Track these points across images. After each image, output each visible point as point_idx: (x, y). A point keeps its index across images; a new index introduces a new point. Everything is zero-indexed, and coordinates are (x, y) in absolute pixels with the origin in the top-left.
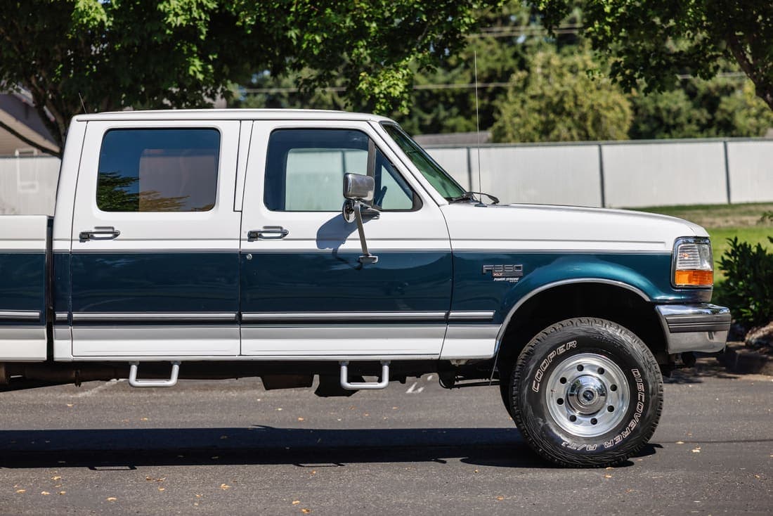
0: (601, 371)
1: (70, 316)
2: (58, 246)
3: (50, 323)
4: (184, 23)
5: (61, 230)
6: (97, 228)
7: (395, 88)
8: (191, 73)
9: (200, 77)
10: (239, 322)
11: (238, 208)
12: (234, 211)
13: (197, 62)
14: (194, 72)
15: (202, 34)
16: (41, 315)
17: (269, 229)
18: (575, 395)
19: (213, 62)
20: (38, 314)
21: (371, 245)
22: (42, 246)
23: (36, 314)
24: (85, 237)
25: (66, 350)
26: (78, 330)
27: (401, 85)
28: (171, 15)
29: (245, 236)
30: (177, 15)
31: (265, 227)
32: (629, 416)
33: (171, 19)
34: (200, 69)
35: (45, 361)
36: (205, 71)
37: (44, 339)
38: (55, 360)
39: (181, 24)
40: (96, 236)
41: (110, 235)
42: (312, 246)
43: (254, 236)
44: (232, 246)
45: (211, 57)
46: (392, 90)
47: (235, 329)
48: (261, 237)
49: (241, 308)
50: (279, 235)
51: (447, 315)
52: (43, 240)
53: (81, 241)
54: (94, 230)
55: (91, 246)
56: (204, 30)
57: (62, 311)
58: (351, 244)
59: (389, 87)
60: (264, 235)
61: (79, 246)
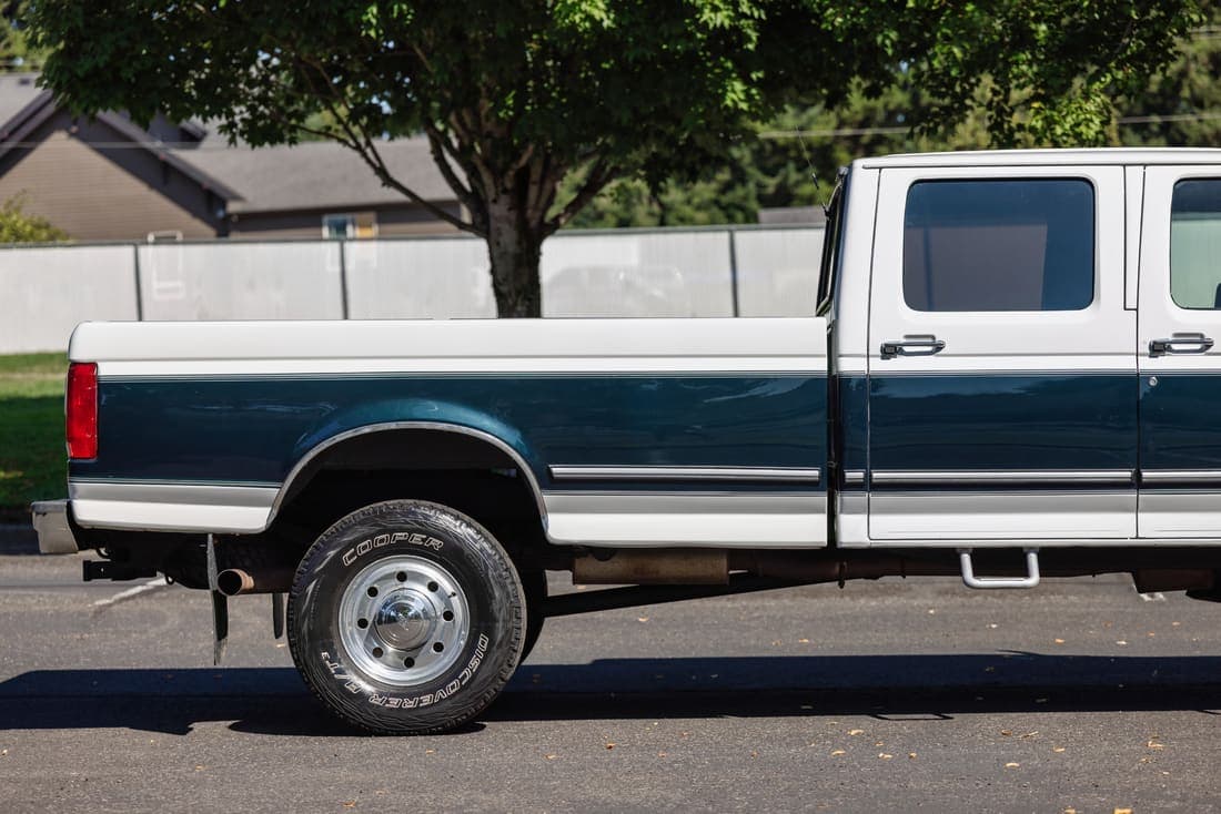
1: (868, 476)
2: (847, 366)
3: (833, 484)
4: (727, 23)
5: (850, 340)
6: (907, 337)
7: (1088, 126)
8: (729, 102)
9: (744, 106)
10: (1138, 484)
11: (1131, 304)
12: (1125, 309)
13: (738, 86)
14: (733, 101)
15: (750, 40)
16: (821, 476)
17: (1183, 337)
19: (759, 84)
20: (816, 473)
22: (821, 365)
23: (813, 473)
24: (889, 351)
25: (857, 529)
26: (878, 499)
27: (1097, 121)
28: (707, 11)
29: (1145, 349)
30: (715, 9)
31: (1176, 335)
33: (707, 15)
34: (742, 96)
35: (823, 548)
36: (749, 98)
37: (824, 512)
38: (839, 546)
39: (722, 25)
40: (906, 349)
41: (929, 349)
43: (1158, 349)
44: (1125, 364)
45: (754, 76)
46: (1083, 129)
47: (1130, 496)
48: (1169, 349)
49: (1140, 465)
50: (1198, 347)
52: (823, 356)
53: (883, 358)
54: (904, 341)
55: (898, 365)
56: (754, 36)
57: (854, 467)
59: (1078, 125)
60: (1175, 347)
61: (880, 366)
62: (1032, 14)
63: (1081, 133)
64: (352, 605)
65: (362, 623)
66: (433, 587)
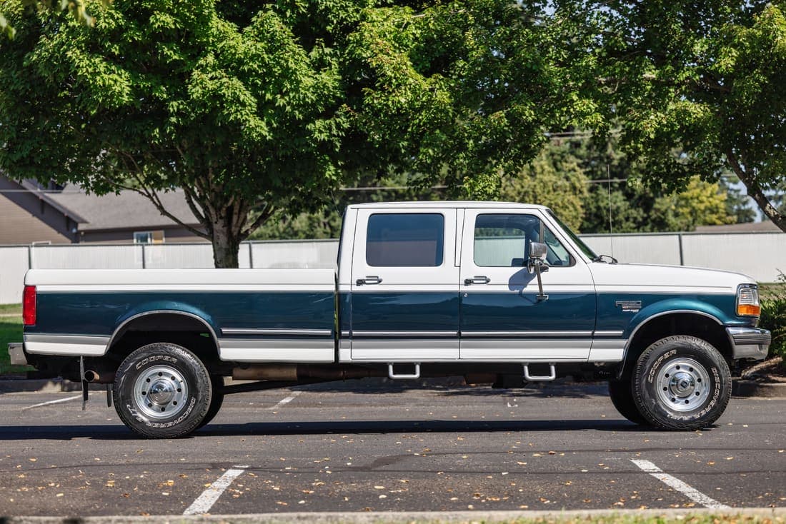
0: (691, 370)
1: (351, 333)
2: (343, 288)
3: (337, 337)
4: (326, 139)
5: (344, 279)
6: (367, 277)
7: (490, 188)
8: (327, 176)
9: (334, 178)
10: (459, 337)
11: (458, 264)
12: (455, 266)
13: (332, 168)
14: (330, 175)
15: (337, 147)
16: (332, 333)
17: (478, 278)
18: (675, 386)
19: (342, 167)
21: (545, 289)
22: (332, 288)
23: (329, 332)
24: (360, 283)
25: (346, 355)
26: (355, 343)
27: (494, 185)
28: (317, 133)
29: (463, 282)
30: (321, 132)
31: (476, 277)
32: (710, 398)
33: (317, 134)
34: (334, 173)
35: (333, 363)
36: (337, 174)
37: (333, 348)
38: (340, 362)
39: (324, 139)
40: (367, 282)
41: (376, 282)
42: (506, 289)
43: (468, 282)
44: (455, 288)
45: (339, 163)
46: (487, 189)
47: (457, 342)
48: (473, 282)
49: (460, 329)
50: (484, 281)
51: (593, 333)
52: (333, 284)
53: (357, 285)
54: (366, 278)
55: (363, 288)
56: (338, 145)
57: (346, 330)
58: (532, 287)
59: (485, 187)
60: (475, 282)
61: (356, 289)
62: (466, 135)
63: (486, 191)
64: (140, 386)
65: (144, 393)
66: (173, 378)
